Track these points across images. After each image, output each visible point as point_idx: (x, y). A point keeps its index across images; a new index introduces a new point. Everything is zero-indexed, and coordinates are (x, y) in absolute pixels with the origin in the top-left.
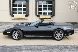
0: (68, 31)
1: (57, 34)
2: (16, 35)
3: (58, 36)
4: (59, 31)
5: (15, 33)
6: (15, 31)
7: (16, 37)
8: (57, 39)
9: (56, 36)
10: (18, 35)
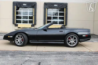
0: (83, 36)
1: (70, 39)
2: (19, 40)
3: (72, 42)
4: (72, 36)
5: (18, 37)
6: (19, 35)
7: (19, 42)
8: (70, 45)
9: (69, 41)
10: (22, 40)
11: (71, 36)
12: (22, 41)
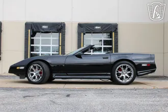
0: (143, 65)
9: (119, 75)
11: (122, 65)
12: (39, 75)
